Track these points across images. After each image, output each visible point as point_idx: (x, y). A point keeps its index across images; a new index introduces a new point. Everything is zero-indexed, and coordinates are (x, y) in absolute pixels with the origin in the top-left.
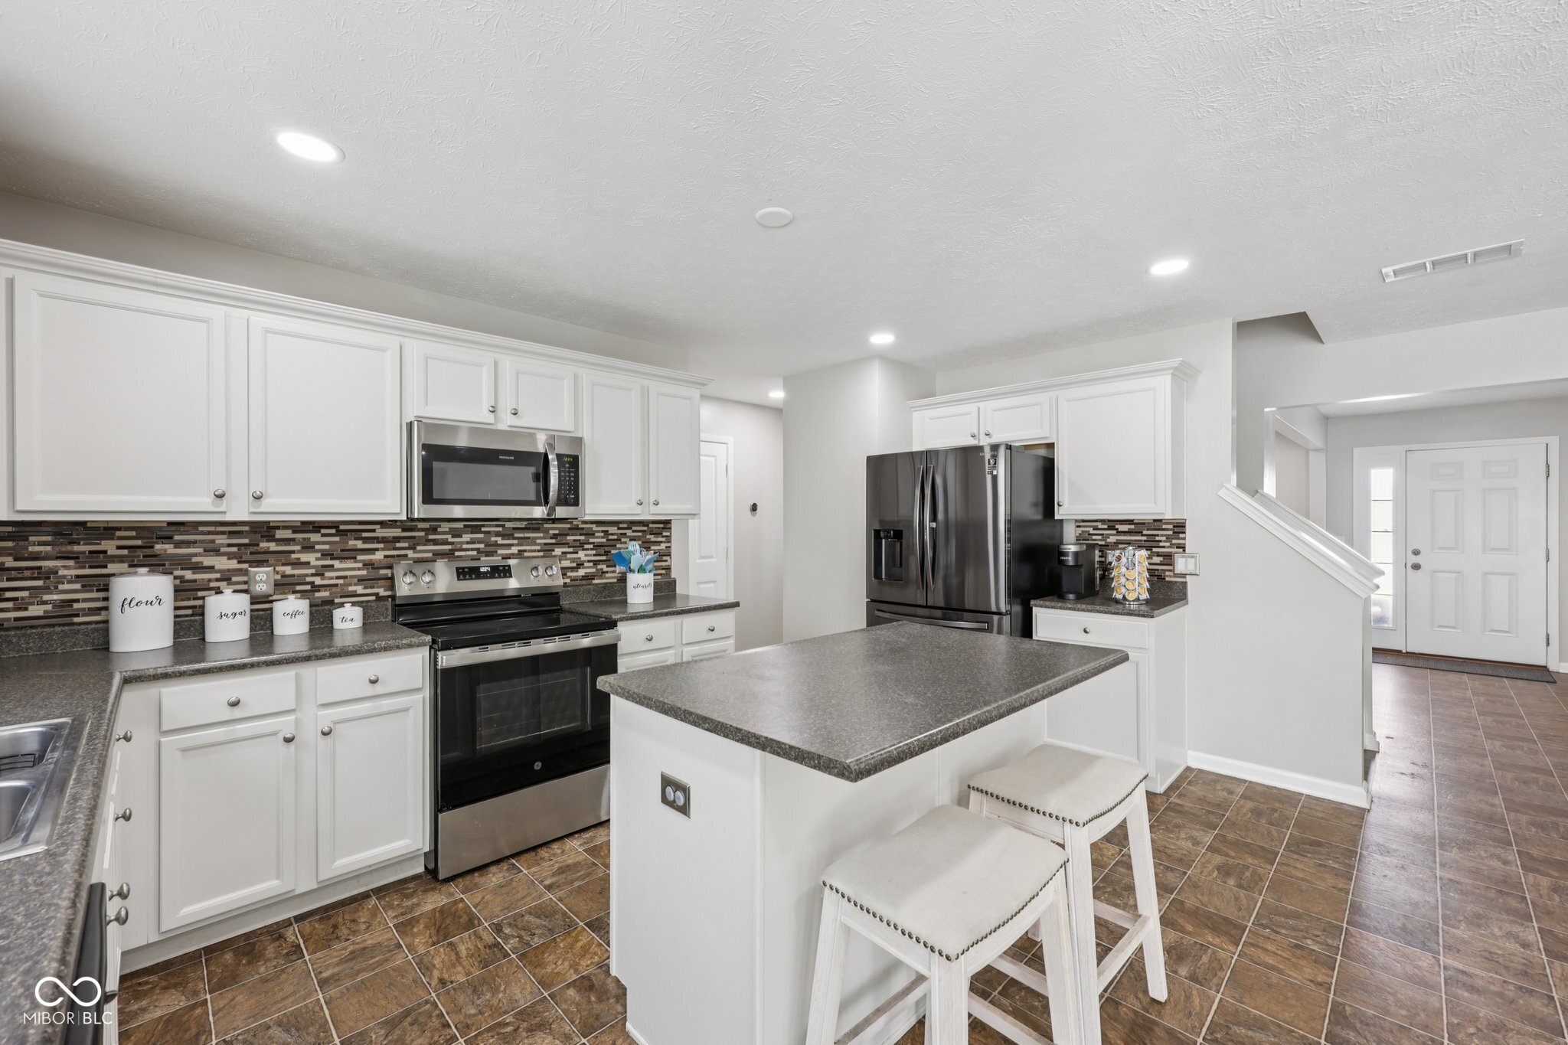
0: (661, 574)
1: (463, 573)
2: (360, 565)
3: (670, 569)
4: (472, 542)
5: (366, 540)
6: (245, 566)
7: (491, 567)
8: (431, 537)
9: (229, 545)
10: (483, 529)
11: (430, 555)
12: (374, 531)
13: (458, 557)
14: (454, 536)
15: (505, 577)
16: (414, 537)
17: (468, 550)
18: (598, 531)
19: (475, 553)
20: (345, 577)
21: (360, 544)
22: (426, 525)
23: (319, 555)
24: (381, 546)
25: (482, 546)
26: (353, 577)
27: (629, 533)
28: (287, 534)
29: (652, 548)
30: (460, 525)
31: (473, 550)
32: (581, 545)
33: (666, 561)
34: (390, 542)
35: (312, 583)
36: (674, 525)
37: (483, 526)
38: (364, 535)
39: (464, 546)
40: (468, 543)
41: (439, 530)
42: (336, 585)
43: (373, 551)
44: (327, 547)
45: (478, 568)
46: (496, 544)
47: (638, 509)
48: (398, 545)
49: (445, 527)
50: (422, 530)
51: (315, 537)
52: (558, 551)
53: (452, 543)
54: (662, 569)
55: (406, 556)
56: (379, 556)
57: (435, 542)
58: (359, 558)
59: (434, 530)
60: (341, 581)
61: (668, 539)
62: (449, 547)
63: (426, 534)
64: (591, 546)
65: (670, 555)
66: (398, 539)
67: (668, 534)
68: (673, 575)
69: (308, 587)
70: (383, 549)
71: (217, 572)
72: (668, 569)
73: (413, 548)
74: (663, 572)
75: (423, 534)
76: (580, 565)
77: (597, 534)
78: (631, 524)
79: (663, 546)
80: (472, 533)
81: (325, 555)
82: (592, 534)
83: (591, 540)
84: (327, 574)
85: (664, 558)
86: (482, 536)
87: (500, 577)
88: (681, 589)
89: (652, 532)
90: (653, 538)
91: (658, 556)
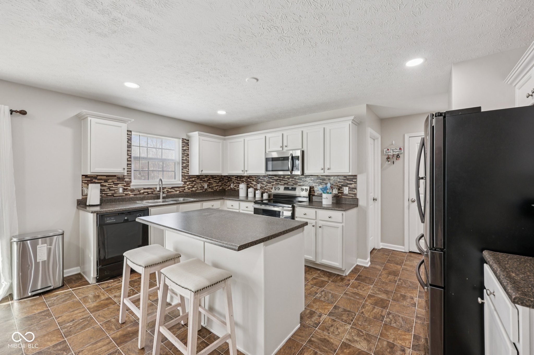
0: (352, 196)
1: (286, 189)
2: (271, 185)
3: (356, 194)
4: (292, 181)
5: (273, 180)
6: (257, 184)
7: (292, 188)
8: (284, 179)
9: (255, 180)
10: (294, 178)
11: (283, 184)
12: (273, 178)
13: (289, 184)
14: (288, 179)
15: (294, 191)
16: (280, 179)
17: (291, 183)
18: (327, 179)
19: (292, 184)
20: (269, 187)
21: (271, 180)
22: (282, 176)
23: (266, 182)
24: (275, 181)
25: (294, 182)
26: (270, 187)
27: (337, 180)
28: (261, 178)
29: (348, 186)
30: (289, 176)
31: (292, 183)
33: (355, 191)
34: (276, 180)
35: (265, 188)
36: (359, 177)
37: (294, 177)
38: (272, 178)
39: (290, 182)
40: (291, 181)
41: (285, 178)
42: (268, 189)
43: (273, 182)
44: (267, 181)
45: (289, 188)
46: (297, 182)
47: (323, 171)
48: (278, 181)
49: (286, 177)
50: (282, 177)
51: (265, 179)
53: (288, 181)
54: (353, 194)
55: (279, 183)
56: (274, 183)
57: (284, 181)
58: (272, 183)
59: (284, 178)
60: (269, 188)
61: (356, 183)
62: (287, 182)
63: (283, 179)
64: (324, 184)
65: (356, 189)
66: (278, 180)
67: (356, 181)
68: (358, 197)
69: (264, 189)
70: (275, 182)
71: (254, 184)
72: (355, 194)
73: (280, 182)
74: (353, 195)
75: (282, 178)
77: (326, 180)
79: (353, 186)
80: (292, 178)
81: (267, 182)
82: (323, 180)
83: (324, 182)
84: (267, 186)
85: (354, 190)
86: (294, 179)
87: (293, 191)
88: (361, 203)
89: (348, 180)
90: (348, 182)
91: (351, 189)
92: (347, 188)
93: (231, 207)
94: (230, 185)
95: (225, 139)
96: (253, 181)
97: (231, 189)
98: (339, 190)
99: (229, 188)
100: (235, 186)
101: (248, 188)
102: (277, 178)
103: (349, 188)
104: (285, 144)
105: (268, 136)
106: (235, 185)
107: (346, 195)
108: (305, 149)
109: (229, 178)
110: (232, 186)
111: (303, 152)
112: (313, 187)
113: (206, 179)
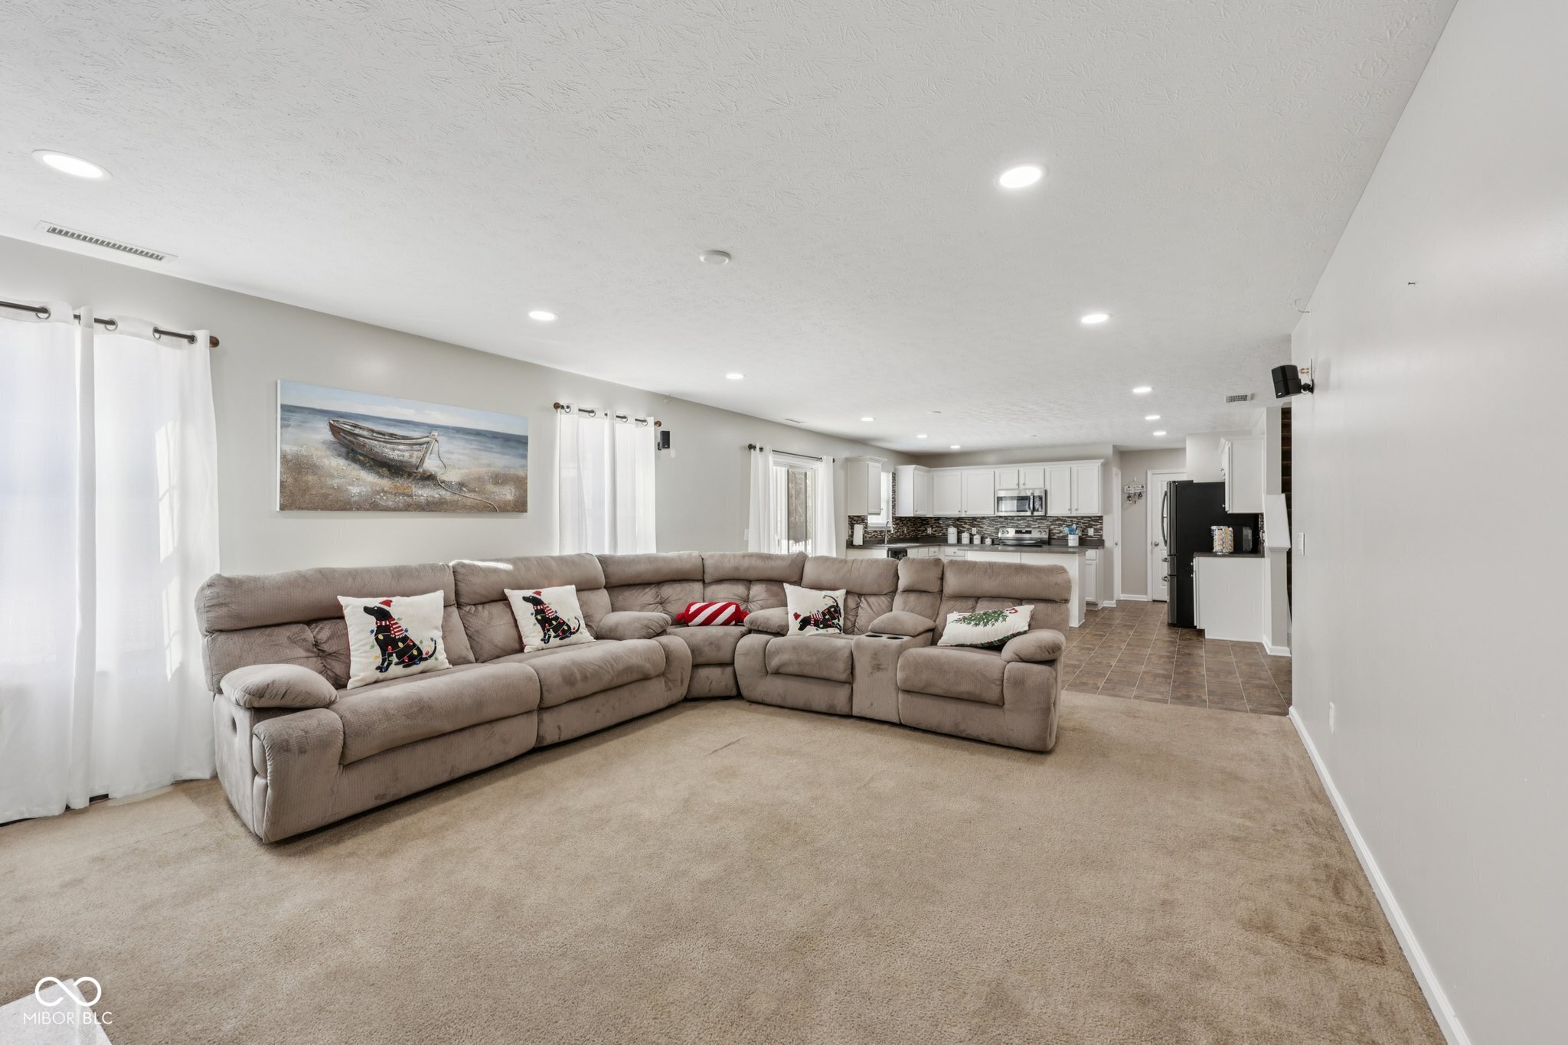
0: (1098, 537)
1: (1018, 532)
6: (972, 527)
7: (1027, 531)
8: (1013, 521)
9: (968, 522)
10: (1026, 519)
18: (1072, 520)
20: (991, 532)
21: (993, 523)
23: (985, 525)
25: (1027, 524)
27: (1082, 521)
28: (979, 520)
29: (1093, 527)
32: (1061, 525)
34: (1001, 522)
35: (984, 533)
36: (1104, 518)
40: (1023, 523)
41: (1014, 519)
42: (989, 534)
44: (987, 523)
45: (1023, 531)
46: (1032, 524)
47: (1068, 512)
49: (1016, 518)
52: (1052, 527)
54: (1098, 534)
56: (997, 526)
61: (1102, 523)
65: (1102, 530)
66: (1003, 522)
67: (1101, 521)
68: (1104, 538)
71: (965, 527)
72: (1101, 536)
76: (1061, 532)
78: (1083, 518)
79: (1099, 526)
81: (988, 526)
82: (1066, 521)
84: (987, 530)
85: (1099, 531)
88: (1107, 544)
89: (1093, 521)
90: (1093, 523)
91: (1096, 530)
92: (1092, 529)
93: (953, 554)
94: (926, 530)
95: (928, 472)
96: (965, 523)
97: (928, 535)
98: (1083, 531)
99: (924, 534)
100: (935, 531)
101: (959, 533)
102: (1003, 520)
103: (1095, 529)
104: (1021, 482)
105: (997, 471)
106: (934, 529)
107: (1091, 537)
108: (1048, 488)
109: (925, 520)
110: (929, 531)
111: (1046, 492)
112: (1052, 530)
113: (905, 522)
